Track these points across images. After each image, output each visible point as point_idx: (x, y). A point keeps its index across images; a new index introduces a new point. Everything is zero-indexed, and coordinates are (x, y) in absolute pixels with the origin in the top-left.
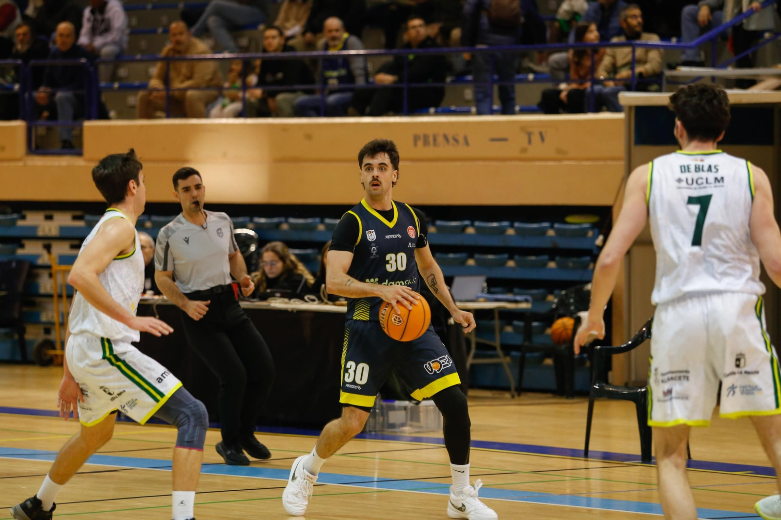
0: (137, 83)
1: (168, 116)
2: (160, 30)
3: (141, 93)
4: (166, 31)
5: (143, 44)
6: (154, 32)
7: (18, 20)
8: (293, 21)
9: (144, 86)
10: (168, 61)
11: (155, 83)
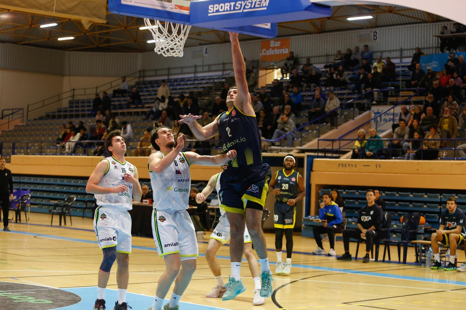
0: (134, 147)
1: (141, 156)
2: (142, 133)
3: (134, 150)
4: (143, 134)
5: (137, 137)
6: (140, 134)
7: (106, 131)
8: (175, 132)
9: (136, 148)
10: (142, 141)
11: (138, 147)
